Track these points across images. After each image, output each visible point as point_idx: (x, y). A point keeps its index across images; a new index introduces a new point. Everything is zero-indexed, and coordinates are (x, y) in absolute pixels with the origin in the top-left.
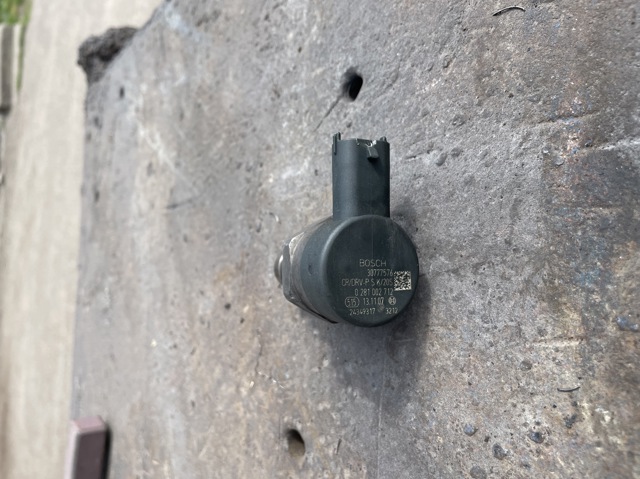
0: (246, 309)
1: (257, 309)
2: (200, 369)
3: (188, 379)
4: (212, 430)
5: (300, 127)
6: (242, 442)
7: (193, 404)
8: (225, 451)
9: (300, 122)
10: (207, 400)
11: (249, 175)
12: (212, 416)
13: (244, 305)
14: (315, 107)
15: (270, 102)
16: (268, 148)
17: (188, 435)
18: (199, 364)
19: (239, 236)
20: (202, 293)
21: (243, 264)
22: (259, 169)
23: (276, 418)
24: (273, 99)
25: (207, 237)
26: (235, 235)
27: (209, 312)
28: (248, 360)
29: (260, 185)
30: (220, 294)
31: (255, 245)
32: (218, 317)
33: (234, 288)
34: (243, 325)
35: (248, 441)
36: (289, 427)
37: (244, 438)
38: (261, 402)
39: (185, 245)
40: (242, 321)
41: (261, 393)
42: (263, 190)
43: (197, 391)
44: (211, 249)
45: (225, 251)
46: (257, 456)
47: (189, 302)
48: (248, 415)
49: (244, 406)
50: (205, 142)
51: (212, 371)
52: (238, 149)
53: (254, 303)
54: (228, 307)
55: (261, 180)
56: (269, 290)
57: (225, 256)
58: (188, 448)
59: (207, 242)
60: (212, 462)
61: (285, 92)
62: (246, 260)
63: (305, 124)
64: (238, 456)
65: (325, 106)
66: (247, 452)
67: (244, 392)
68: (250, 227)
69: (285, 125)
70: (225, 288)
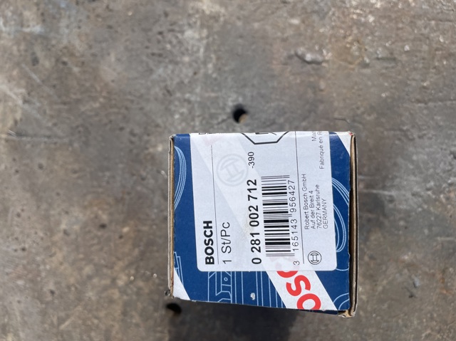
0: (126, 230)
1: (139, 231)
2: (62, 267)
3: (43, 274)
4: (80, 308)
5: (192, 123)
6: (116, 315)
7: (52, 292)
8: (96, 321)
9: (193, 120)
10: (73, 289)
11: (133, 139)
12: (79, 299)
13: (123, 227)
14: (207, 116)
15: (160, 95)
16: (157, 126)
17: (44, 313)
18: (61, 264)
19: (118, 178)
20: (67, 213)
21: (122, 199)
22: (146, 138)
23: (156, 297)
24: (164, 94)
25: (75, 172)
26: (113, 177)
27: (76, 227)
28: (126, 263)
29: (147, 149)
30: (92, 216)
31: (139, 188)
32: (89, 232)
33: (111, 214)
34: (122, 240)
35: (124, 313)
36: (169, 302)
37: (119, 311)
38: (140, 289)
39: (40, 171)
40: (121, 237)
41: (141, 283)
42: (149, 154)
43: (57, 283)
44: (80, 182)
45: (100, 186)
46: (134, 321)
47: (47, 217)
48: (125, 297)
49: (120, 292)
50: (73, 97)
51: (80, 269)
52: (120, 116)
53: (136, 226)
54: (103, 226)
55: (148, 146)
56: (153, 220)
57: (100, 190)
58: (43, 322)
59: (76, 176)
60: (78, 330)
61: (178, 95)
62: (127, 197)
63: (197, 123)
64: (112, 323)
65: (217, 118)
66: (122, 320)
67: (120, 283)
68: (133, 175)
69: (177, 116)
70: (100, 212)
